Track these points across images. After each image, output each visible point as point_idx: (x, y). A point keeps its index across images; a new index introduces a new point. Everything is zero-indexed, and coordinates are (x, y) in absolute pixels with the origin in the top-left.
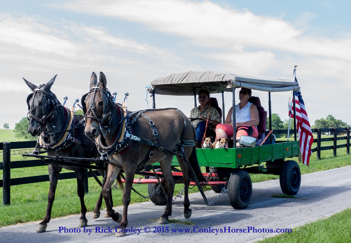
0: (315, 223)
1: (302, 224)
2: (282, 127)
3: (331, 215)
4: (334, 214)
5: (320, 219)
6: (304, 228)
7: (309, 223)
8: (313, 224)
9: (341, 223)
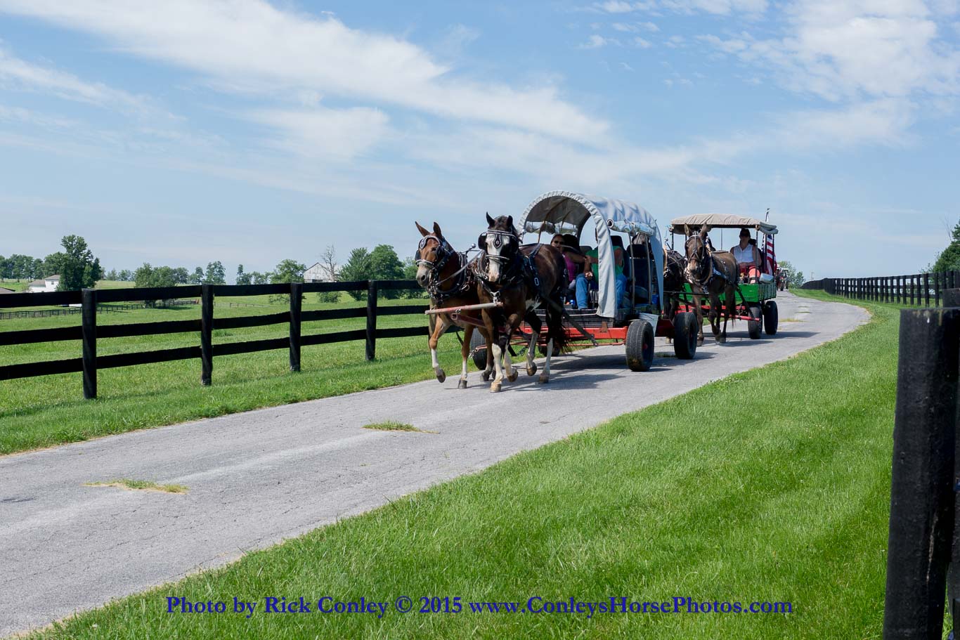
0: (451, 483)
1: (425, 486)
2: (401, 274)
3: (488, 466)
4: (493, 464)
5: (462, 476)
6: (428, 495)
7: (438, 484)
8: (447, 485)
9: (506, 482)
